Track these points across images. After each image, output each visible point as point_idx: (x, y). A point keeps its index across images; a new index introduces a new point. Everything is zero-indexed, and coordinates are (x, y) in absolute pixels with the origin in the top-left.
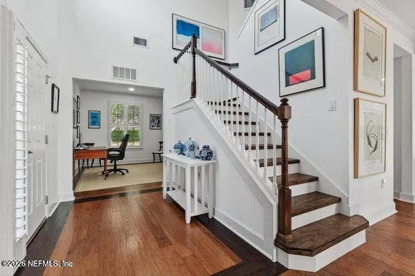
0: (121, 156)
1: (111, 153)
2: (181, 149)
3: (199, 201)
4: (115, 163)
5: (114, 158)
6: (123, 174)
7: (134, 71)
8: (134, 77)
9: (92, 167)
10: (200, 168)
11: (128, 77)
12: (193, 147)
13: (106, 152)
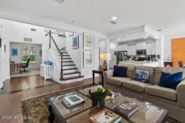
0: (27, 66)
1: (22, 65)
2: (45, 63)
3: (49, 75)
4: (24, 69)
5: (24, 67)
6: (28, 72)
7: (31, 39)
8: (31, 41)
9: (14, 71)
10: (49, 67)
11: (29, 41)
12: (48, 62)
13: (21, 65)
